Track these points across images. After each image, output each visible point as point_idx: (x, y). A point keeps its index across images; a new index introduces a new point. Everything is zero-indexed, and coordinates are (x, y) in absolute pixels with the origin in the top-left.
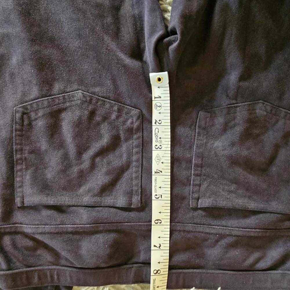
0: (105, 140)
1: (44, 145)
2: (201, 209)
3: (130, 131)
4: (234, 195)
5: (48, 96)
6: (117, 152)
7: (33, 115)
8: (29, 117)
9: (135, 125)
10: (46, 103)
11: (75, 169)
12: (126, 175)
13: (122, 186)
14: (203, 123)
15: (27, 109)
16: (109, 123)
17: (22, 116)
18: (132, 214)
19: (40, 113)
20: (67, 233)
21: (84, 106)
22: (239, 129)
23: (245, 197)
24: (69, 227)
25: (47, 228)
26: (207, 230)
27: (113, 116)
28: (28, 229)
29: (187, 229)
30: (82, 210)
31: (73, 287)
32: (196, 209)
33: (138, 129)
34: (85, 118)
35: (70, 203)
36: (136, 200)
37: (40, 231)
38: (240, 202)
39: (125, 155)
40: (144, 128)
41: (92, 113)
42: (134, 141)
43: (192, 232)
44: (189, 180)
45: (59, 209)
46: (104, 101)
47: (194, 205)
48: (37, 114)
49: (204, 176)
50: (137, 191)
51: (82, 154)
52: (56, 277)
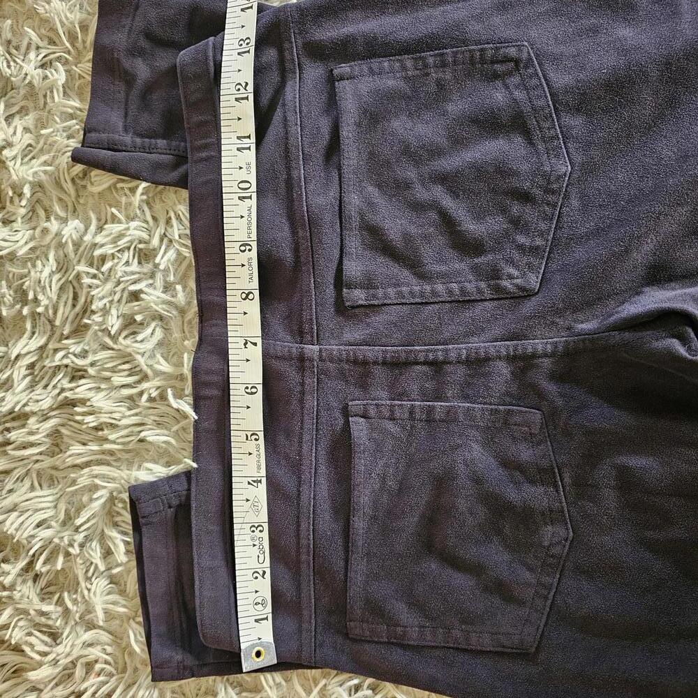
0: (471, 226)
1: (456, 107)
2: (347, 422)
3: (494, 274)
4: (377, 487)
5: (554, 106)
6: (450, 253)
7: (515, 80)
8: (510, 74)
9: (506, 283)
10: (541, 103)
11: (411, 174)
12: (405, 274)
13: (383, 267)
14: (518, 419)
15: (526, 67)
16: (506, 231)
17: (511, 60)
18: (330, 291)
19: (519, 95)
20: (288, 168)
21: (541, 182)
22: (512, 494)
23: (375, 509)
24: (300, 172)
25: (295, 130)
26: (306, 437)
27: (521, 239)
28: (291, 92)
29: (308, 397)
30: (333, 193)
31: (187, 189)
32: (346, 413)
33: (498, 289)
34: (515, 183)
35: (345, 169)
36: (358, 296)
37: (290, 117)
38: (364, 497)
39: (444, 268)
40: (502, 302)
41: (525, 197)
42: (472, 286)
43: (302, 408)
44: (400, 396)
45: (334, 148)
46: (552, 219)
47: (352, 409)
48: (517, 87)
49: (412, 427)
50: (374, 296)
51: (442, 185)
52: (204, 155)
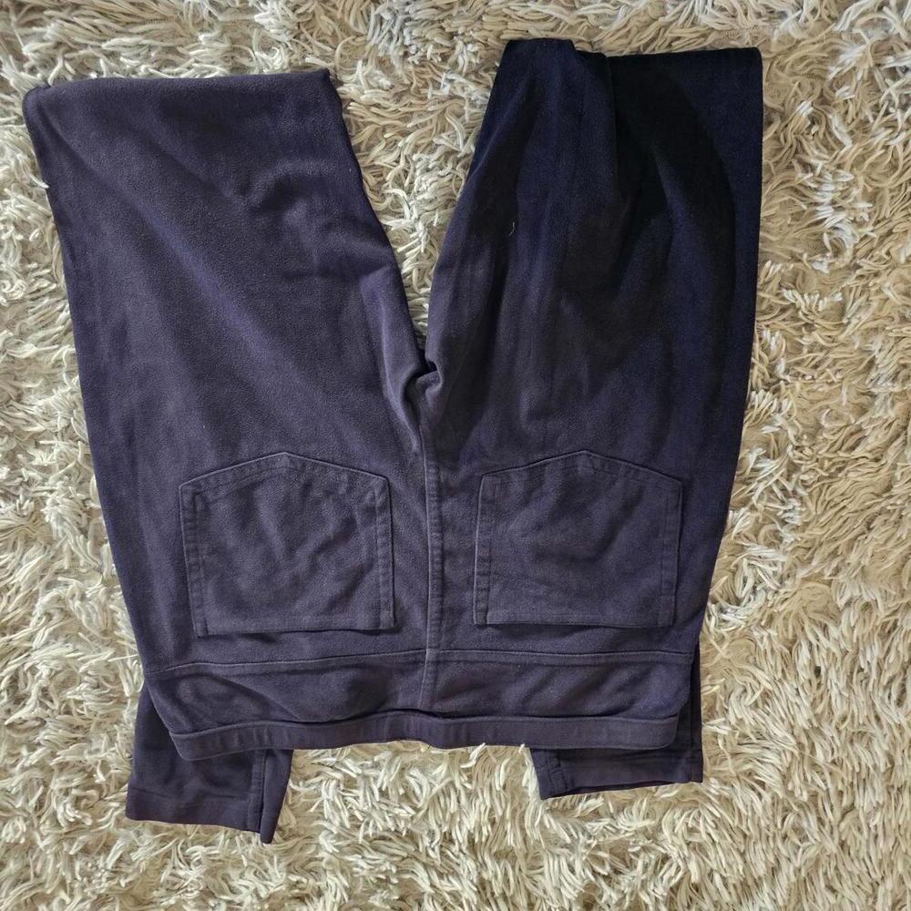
0: (331, 528)
1: (231, 539)
2: (490, 625)
3: (370, 512)
4: (544, 603)
5: (232, 465)
6: (352, 542)
7: (210, 496)
8: (204, 499)
9: (379, 502)
10: (230, 476)
11: (285, 577)
12: (369, 580)
13: (362, 599)
14: (489, 494)
15: (200, 486)
16: (334, 500)
17: (193, 498)
18: (382, 639)
19: (222, 493)
20: (279, 673)
21: (293, 477)
22: (551, 499)
23: (562, 604)
24: (283, 664)
25: (248, 668)
26: (503, 659)
27: (342, 490)
28: (218, 670)
29: (469, 658)
30: (303, 640)
31: (293, 751)
32: (483, 626)
33: (383, 508)
34: (296, 496)
35: (282, 628)
36: (386, 616)
37: (237, 672)
38: (552, 615)
39: (364, 549)
40: (393, 505)
41: (307, 487)
42: (379, 527)
43: (478, 662)
44: (469, 582)
45: (264, 638)
46: (326, 467)
47: (481, 621)
48: (216, 493)
49: (496, 573)
50: (386, 603)
51: (295, 550)
52: (266, 737)
